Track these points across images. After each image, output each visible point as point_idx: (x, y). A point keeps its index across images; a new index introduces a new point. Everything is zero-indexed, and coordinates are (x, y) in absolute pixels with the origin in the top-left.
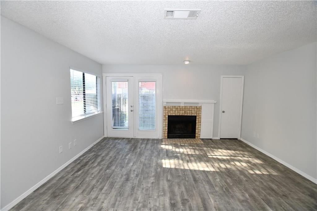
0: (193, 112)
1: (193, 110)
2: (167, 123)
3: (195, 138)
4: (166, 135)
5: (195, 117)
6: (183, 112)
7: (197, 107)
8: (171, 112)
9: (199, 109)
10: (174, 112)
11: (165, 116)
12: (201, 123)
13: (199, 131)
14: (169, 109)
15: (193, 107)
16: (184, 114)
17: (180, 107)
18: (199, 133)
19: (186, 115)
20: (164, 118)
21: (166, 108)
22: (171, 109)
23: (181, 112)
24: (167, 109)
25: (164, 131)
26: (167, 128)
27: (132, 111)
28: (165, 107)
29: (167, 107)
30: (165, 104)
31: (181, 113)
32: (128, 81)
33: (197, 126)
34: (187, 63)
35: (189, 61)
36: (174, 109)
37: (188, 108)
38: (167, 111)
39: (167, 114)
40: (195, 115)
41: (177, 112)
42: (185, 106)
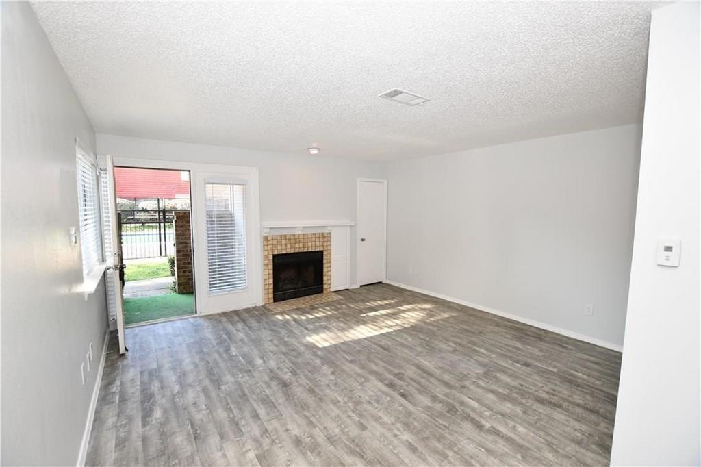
0: (318, 244)
1: (317, 240)
2: (271, 272)
3: (322, 292)
4: (271, 296)
5: (322, 252)
6: (301, 245)
7: (323, 234)
8: (279, 247)
9: (326, 237)
10: (284, 247)
11: (266, 257)
12: (330, 263)
13: (329, 278)
14: (275, 242)
15: (317, 235)
16: (302, 250)
17: (294, 235)
18: (329, 282)
19: (306, 250)
20: (266, 262)
21: (268, 241)
22: (278, 240)
23: (297, 245)
24: (270, 243)
25: (267, 287)
26: (271, 281)
29: (270, 238)
30: (266, 232)
31: (298, 248)
33: (325, 270)
34: (314, 152)
35: (319, 149)
36: (284, 242)
37: (309, 236)
38: (270, 247)
39: (271, 253)
40: (322, 249)
41: (289, 246)
42: (304, 234)
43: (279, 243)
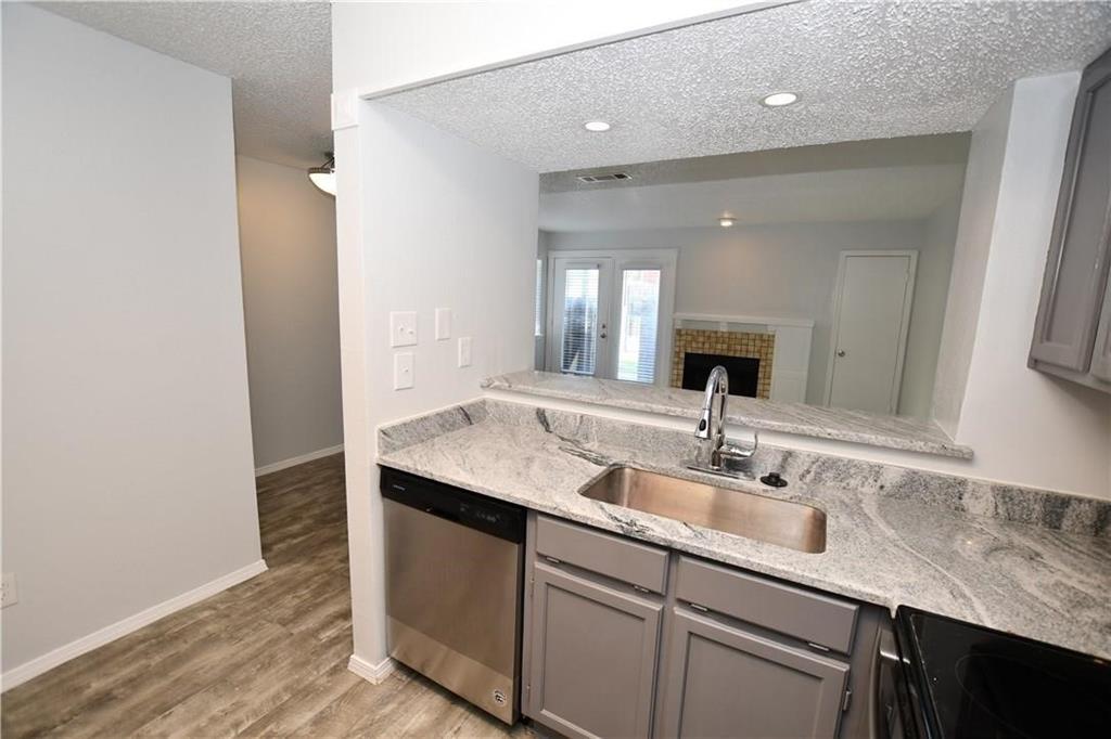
0: (751, 348)
1: (751, 343)
2: (682, 372)
5: (758, 361)
6: (725, 346)
7: (762, 335)
8: (694, 345)
9: (767, 341)
10: (700, 345)
11: (678, 353)
12: (769, 378)
14: (689, 338)
15: (752, 337)
16: (725, 353)
17: (716, 332)
19: (731, 354)
20: (676, 360)
21: (681, 335)
22: (694, 336)
23: (719, 346)
24: (684, 338)
27: (603, 336)
28: (679, 332)
29: (683, 332)
30: (679, 325)
31: (720, 350)
32: (599, 267)
34: (727, 224)
35: (733, 220)
36: (701, 339)
37: (739, 336)
38: (682, 343)
39: (683, 350)
40: (757, 356)
41: (707, 346)
42: (730, 333)
43: (694, 339)
